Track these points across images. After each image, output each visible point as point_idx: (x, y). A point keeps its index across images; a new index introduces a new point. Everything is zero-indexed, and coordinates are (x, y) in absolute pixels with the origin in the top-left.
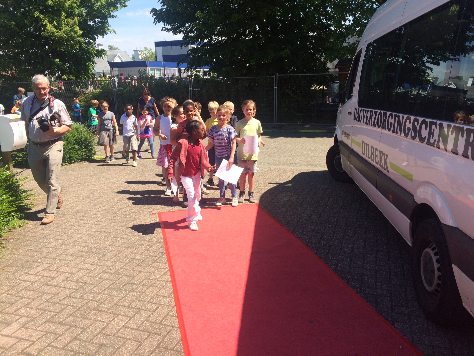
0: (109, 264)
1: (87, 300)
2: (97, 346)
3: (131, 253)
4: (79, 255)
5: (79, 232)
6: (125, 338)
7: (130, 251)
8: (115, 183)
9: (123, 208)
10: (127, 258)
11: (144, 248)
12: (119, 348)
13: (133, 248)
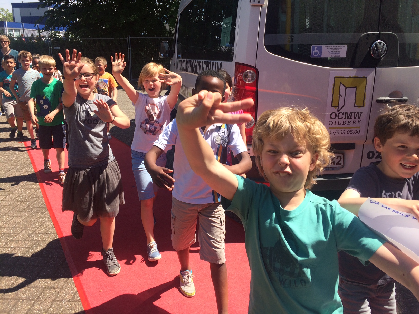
3: (2, 165)
6: (3, 205)
11: (13, 162)
13: (4, 162)
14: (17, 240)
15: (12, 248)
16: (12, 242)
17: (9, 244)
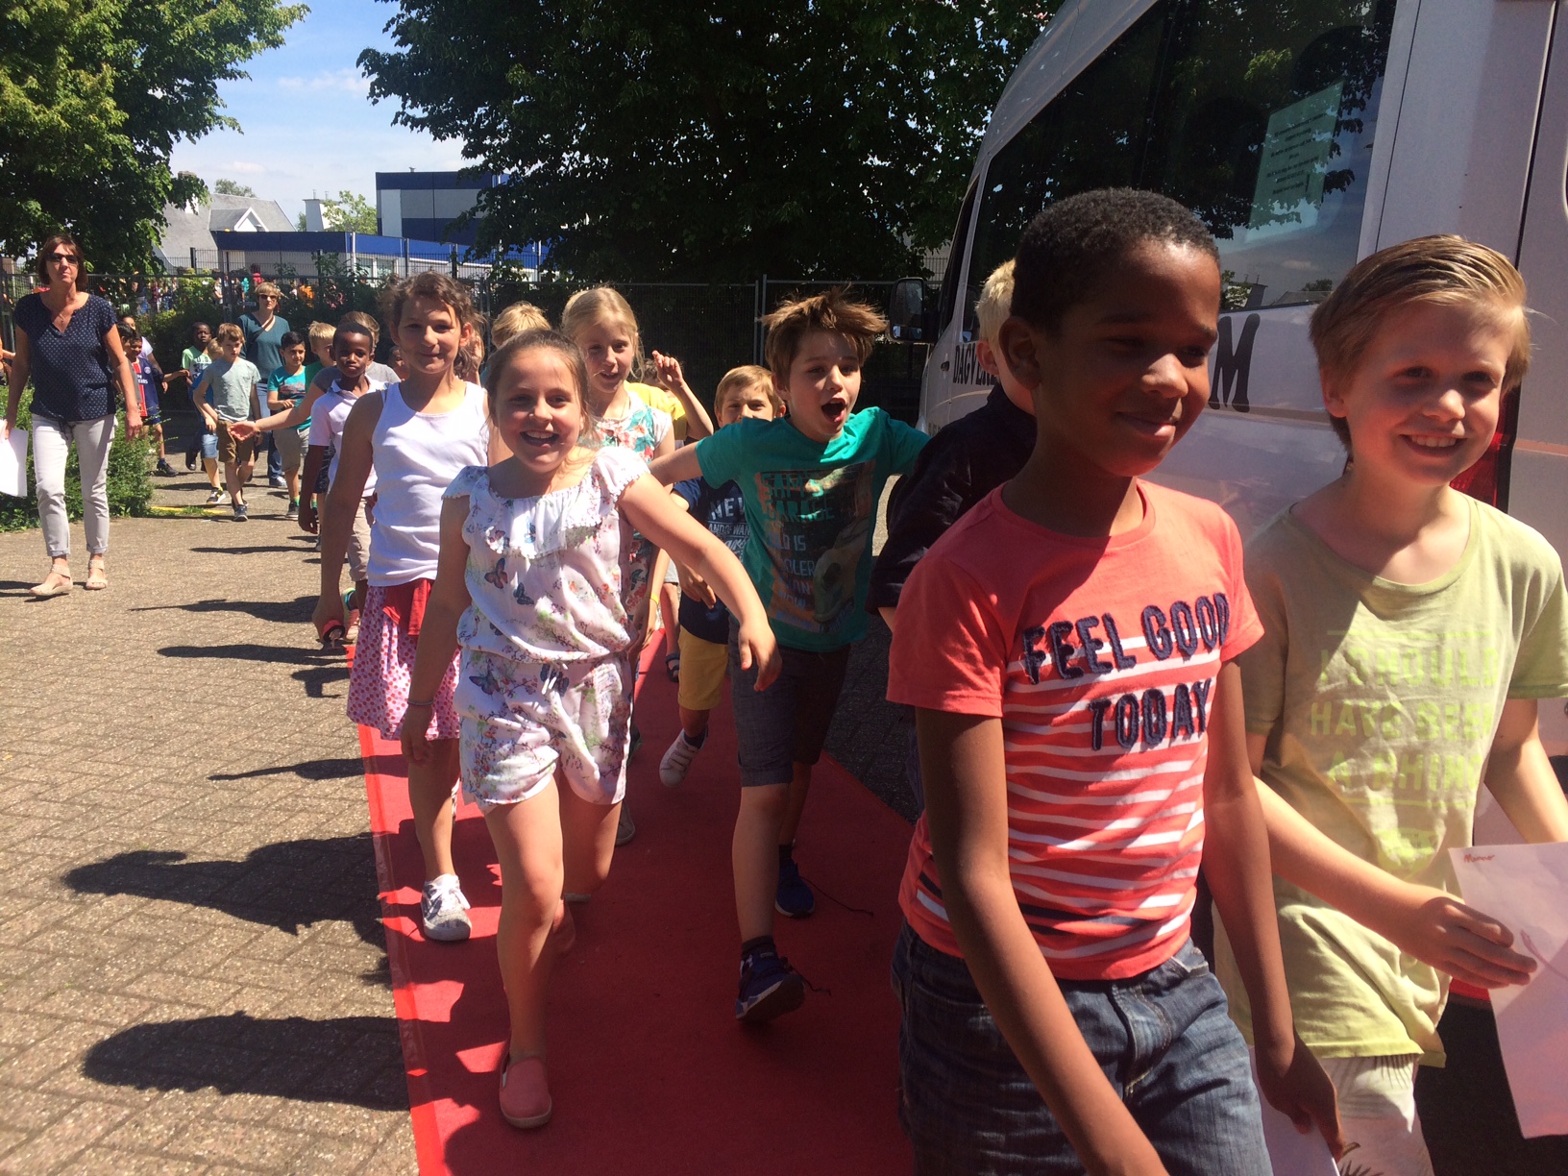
0: (174, 762)
1: (99, 842)
2: (123, 940)
3: (248, 738)
4: (78, 743)
5: (82, 690)
6: (211, 925)
7: (244, 734)
8: (210, 574)
9: (233, 635)
10: (235, 749)
11: (289, 727)
12: (192, 944)
13: (256, 727)
14: (229, 1120)
15: (198, 1160)
16: (206, 1128)
17: (188, 1140)
